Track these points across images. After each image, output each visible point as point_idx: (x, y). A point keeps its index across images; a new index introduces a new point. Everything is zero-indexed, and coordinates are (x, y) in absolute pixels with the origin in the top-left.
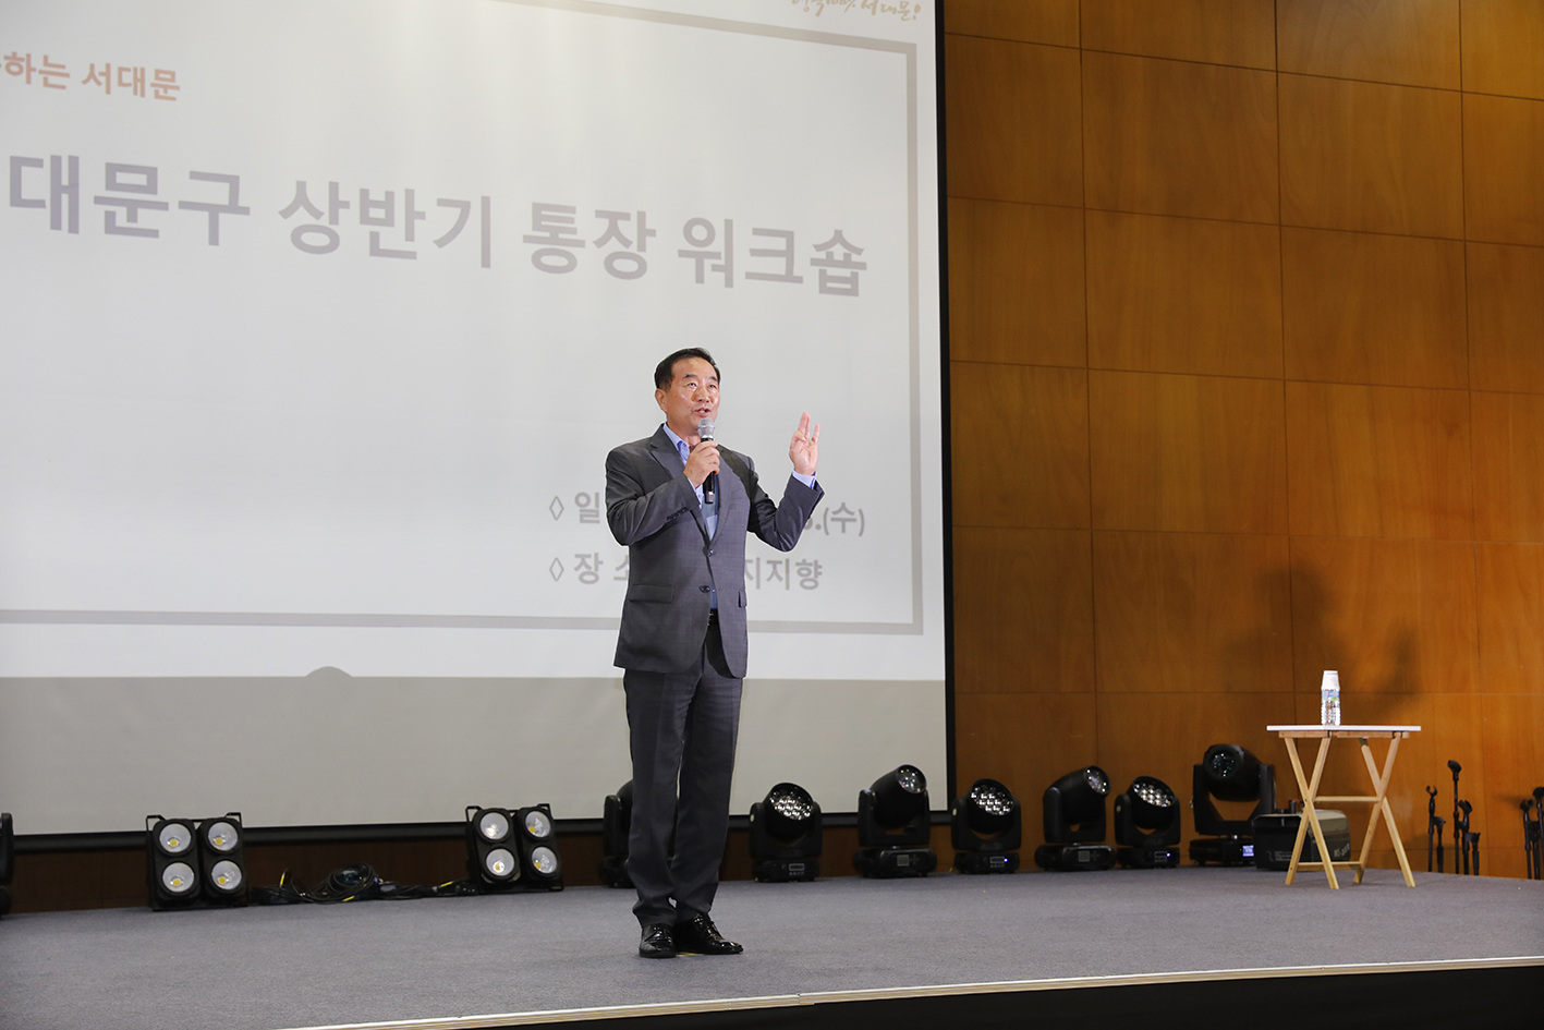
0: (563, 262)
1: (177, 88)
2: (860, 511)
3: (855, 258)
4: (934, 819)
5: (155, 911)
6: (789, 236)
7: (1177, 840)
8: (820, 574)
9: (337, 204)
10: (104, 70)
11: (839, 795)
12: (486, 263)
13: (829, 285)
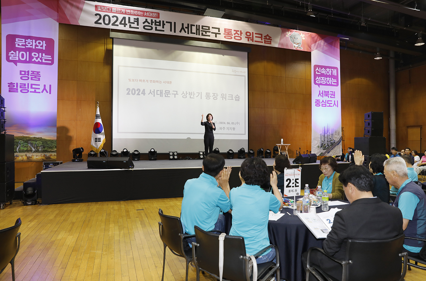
0: (209, 98)
1: (172, 83)
2: (239, 123)
3: (239, 97)
4: (246, 153)
5: (170, 160)
6: (232, 95)
7: (271, 155)
8: (235, 129)
9: (187, 93)
10: (165, 81)
11: (236, 151)
12: (201, 99)
13: (236, 100)
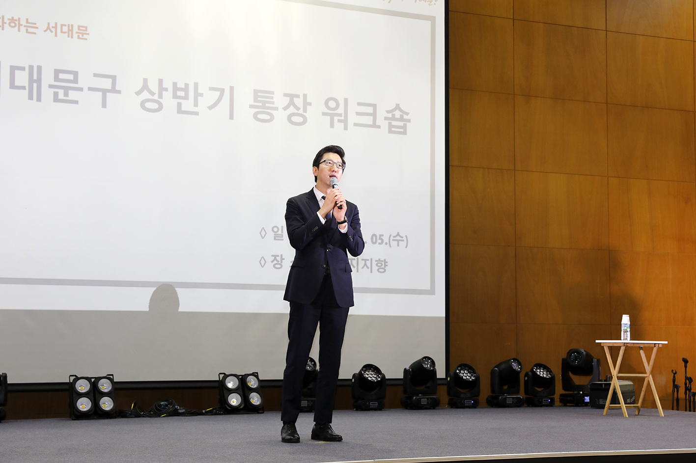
0: (267, 117)
1: (88, 34)
2: (406, 236)
3: (405, 117)
4: (439, 382)
5: (73, 420)
6: (374, 106)
7: (554, 394)
8: (387, 265)
9: (162, 89)
10: (54, 25)
11: (394, 371)
12: (231, 117)
13: (393, 129)
